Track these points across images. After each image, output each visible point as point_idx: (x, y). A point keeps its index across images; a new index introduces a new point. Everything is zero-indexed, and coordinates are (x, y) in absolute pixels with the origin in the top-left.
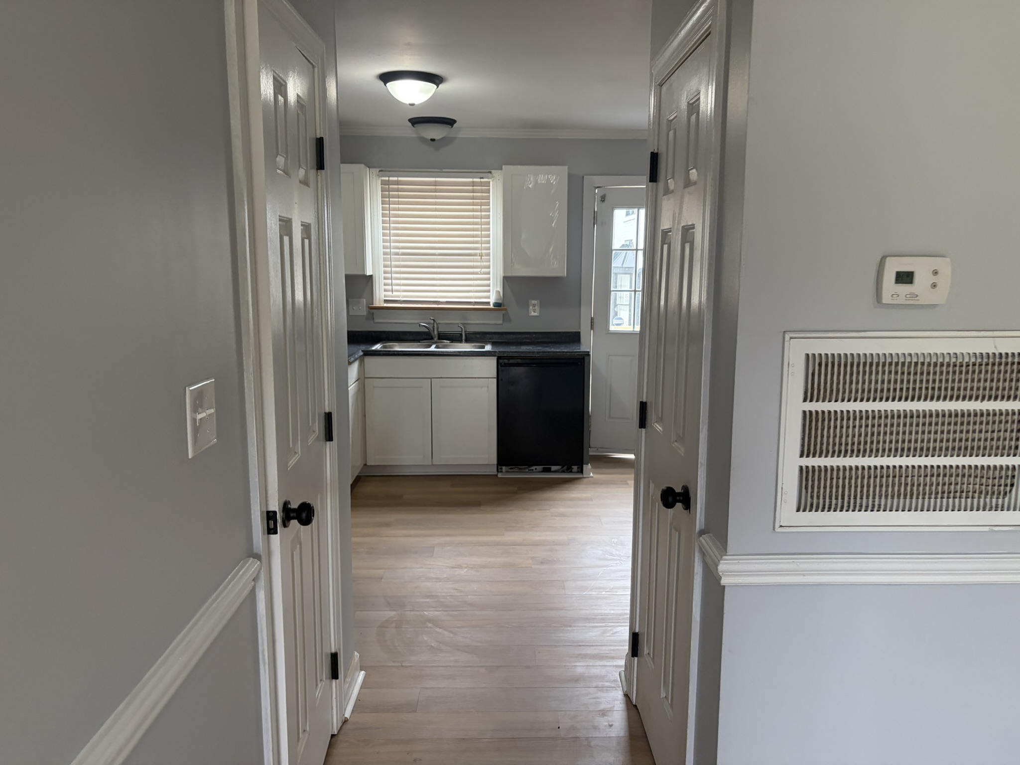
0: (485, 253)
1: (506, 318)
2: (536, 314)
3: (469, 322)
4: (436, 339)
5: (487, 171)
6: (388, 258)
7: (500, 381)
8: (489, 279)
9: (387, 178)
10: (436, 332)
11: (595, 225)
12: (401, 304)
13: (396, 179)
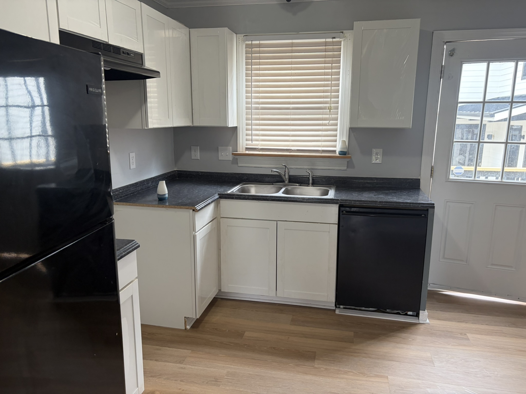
0: (334, 106)
1: (350, 165)
2: (378, 161)
3: (316, 167)
4: (287, 182)
5: (340, 31)
6: (250, 112)
7: (341, 228)
8: (336, 130)
9: (250, 42)
10: (287, 177)
11: (442, 79)
12: (260, 151)
13: (257, 42)
